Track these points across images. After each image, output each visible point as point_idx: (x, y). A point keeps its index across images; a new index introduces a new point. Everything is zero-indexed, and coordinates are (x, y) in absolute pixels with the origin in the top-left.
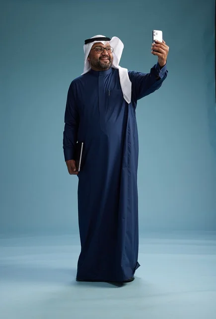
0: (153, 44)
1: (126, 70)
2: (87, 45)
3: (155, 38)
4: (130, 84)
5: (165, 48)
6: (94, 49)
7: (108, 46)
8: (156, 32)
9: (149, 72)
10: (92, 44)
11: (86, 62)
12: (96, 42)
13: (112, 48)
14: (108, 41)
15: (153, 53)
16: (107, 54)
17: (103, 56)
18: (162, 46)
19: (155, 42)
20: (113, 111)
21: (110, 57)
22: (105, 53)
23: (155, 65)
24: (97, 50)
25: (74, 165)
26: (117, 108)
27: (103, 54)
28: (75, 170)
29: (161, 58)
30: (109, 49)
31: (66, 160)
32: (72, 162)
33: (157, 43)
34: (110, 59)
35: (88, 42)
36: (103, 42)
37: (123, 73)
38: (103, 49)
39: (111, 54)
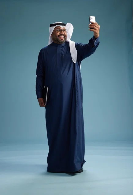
0: (90, 24)
1: (74, 43)
2: (51, 28)
3: (91, 21)
4: (76, 51)
5: (97, 26)
6: (55, 30)
7: (64, 29)
8: (91, 17)
9: (87, 43)
10: (54, 27)
11: (50, 38)
12: (57, 26)
13: (66, 30)
14: (65, 26)
15: (90, 30)
16: (63, 33)
17: (61, 35)
18: (95, 25)
19: (91, 23)
20: (65, 68)
21: (65, 35)
22: (62, 33)
23: (92, 38)
24: (57, 31)
25: (42, 101)
26: (68, 66)
27: (61, 33)
28: (43, 104)
29: (95, 33)
30: (65, 31)
31: (38, 98)
32: (42, 99)
33: (92, 23)
34: (65, 36)
35: (52, 25)
36: (61, 26)
37: (72, 44)
38: (61, 31)
39: (66, 34)
